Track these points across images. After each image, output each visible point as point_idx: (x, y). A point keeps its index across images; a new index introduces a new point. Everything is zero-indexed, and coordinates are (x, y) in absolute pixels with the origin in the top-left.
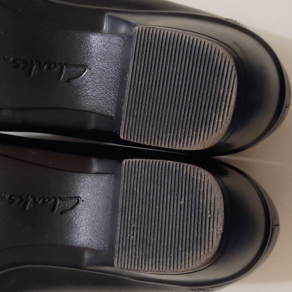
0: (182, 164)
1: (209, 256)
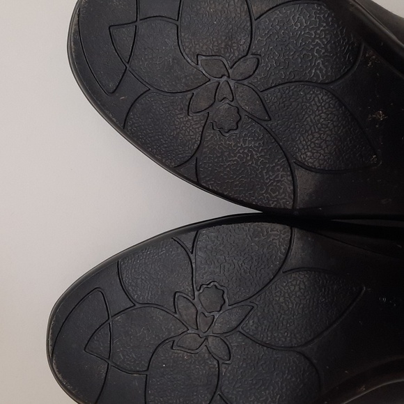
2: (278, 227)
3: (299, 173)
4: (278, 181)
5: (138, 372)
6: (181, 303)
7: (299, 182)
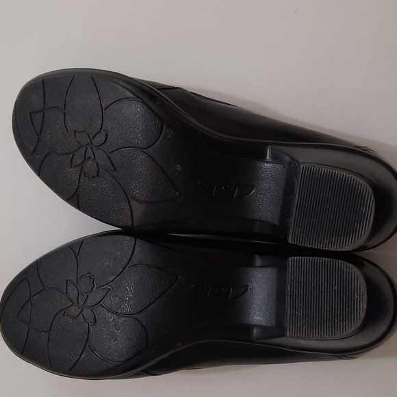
0: (335, 260)
1: (358, 326)
2: (128, 238)
3: (134, 203)
4: (122, 209)
5: (44, 332)
6: (70, 287)
7: (134, 210)
